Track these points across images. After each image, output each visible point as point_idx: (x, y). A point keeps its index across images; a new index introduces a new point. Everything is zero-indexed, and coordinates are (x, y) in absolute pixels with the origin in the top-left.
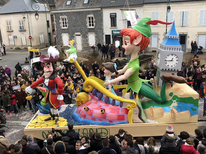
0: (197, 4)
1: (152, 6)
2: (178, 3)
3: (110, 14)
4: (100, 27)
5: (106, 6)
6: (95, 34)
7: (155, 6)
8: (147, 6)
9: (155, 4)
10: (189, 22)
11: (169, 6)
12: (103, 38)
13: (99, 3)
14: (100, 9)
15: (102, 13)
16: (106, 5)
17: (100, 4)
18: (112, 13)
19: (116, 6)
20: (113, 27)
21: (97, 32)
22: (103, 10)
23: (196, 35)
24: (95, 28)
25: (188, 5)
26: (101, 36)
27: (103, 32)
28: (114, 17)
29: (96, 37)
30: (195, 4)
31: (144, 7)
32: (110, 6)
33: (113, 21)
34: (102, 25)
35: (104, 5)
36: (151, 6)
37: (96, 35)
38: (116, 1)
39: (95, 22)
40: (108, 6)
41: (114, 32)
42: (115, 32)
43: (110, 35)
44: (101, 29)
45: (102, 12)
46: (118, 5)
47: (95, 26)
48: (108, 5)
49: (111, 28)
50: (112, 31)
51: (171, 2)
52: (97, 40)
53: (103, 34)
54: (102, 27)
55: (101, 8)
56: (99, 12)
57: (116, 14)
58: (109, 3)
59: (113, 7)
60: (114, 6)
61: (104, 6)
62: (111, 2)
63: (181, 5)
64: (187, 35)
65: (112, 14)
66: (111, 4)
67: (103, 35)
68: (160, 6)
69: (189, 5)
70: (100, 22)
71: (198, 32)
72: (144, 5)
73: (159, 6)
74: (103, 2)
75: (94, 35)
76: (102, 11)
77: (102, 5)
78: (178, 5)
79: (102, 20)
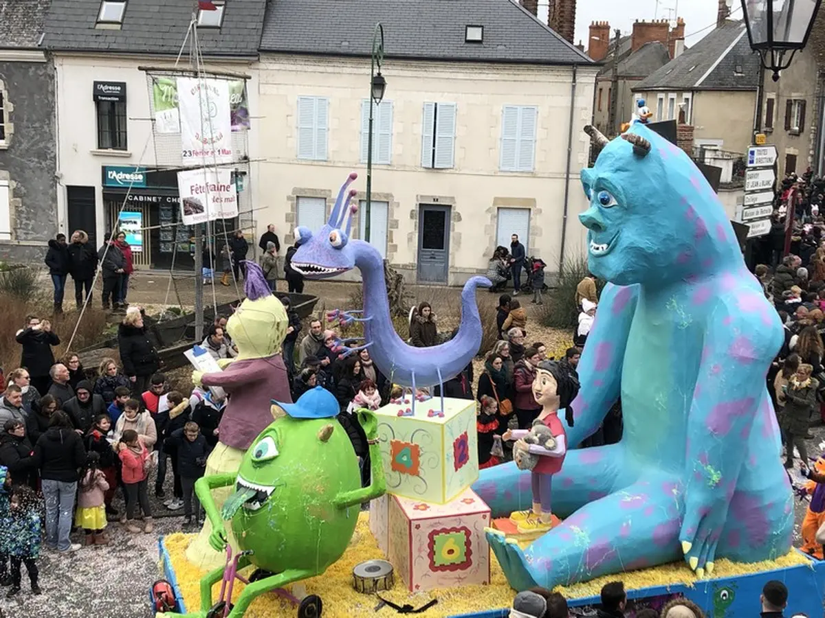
0: (490, 77)
1: (299, 68)
2: (414, 63)
3: (96, 83)
4: (42, 145)
5: (74, 45)
6: (12, 178)
7: (311, 68)
8: (277, 66)
9: (315, 58)
10: (459, 153)
11: (379, 74)
12: (55, 200)
13: (33, 24)
14: (40, 56)
15: (52, 77)
16: (71, 38)
17: (40, 33)
18: (104, 83)
19: (123, 48)
20: (111, 150)
21: (22, 170)
22: (57, 62)
23: (488, 210)
24: (11, 147)
25: (453, 76)
26: (45, 193)
27: (53, 169)
28: (113, 103)
29: (16, 193)
30: (483, 77)
31: (262, 65)
32: (94, 46)
33: (106, 119)
34: (51, 137)
35: (60, 38)
36: (294, 67)
37: (14, 184)
38: (125, 27)
39: (11, 120)
40: (83, 45)
41: (112, 175)
42: (120, 176)
43: (91, 190)
44: (46, 156)
45: (49, 71)
46: (133, 48)
47: (13, 141)
48: (82, 38)
49: (96, 155)
50: (105, 170)
51: (386, 57)
52: (22, 212)
53: (56, 179)
54: (50, 145)
55: (49, 52)
56: (35, 72)
57: (123, 85)
58: (88, 32)
59: (108, 51)
60: (114, 46)
61: (64, 45)
62: (99, 26)
63: (425, 74)
64: (451, 206)
65: (107, 87)
66: (100, 39)
67: (54, 186)
68: (337, 70)
69: (460, 76)
70: (38, 120)
71: (496, 199)
72: (262, 56)
73: (330, 69)
74: (56, 24)
75: (6, 183)
76: (51, 65)
77: (52, 37)
78: (415, 74)
79: (49, 112)
